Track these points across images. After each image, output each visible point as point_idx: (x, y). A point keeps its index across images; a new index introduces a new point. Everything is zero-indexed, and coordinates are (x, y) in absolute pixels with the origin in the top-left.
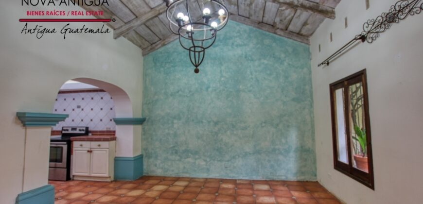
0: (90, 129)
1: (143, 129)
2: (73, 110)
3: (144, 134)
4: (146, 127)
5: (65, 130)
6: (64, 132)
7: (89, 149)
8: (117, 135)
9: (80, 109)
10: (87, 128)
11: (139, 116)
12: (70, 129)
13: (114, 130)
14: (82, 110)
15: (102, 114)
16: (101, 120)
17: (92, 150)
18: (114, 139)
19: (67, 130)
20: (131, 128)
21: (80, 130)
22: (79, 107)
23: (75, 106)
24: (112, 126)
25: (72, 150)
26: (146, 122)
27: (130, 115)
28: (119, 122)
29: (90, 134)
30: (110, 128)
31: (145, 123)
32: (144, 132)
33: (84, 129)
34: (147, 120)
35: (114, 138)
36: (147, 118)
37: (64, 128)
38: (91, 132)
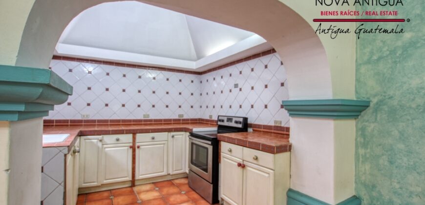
0: (249, 122)
1: (361, 131)
2: (231, 91)
3: (365, 145)
4: (371, 127)
5: (220, 121)
6: (219, 123)
7: (240, 161)
8: (293, 140)
9: (238, 89)
10: (245, 119)
11: (349, 94)
12: (225, 119)
13: (286, 126)
14: (241, 90)
15: (266, 96)
16: (266, 107)
17: (245, 163)
18: (287, 148)
19: (223, 121)
20: (328, 126)
21: (236, 122)
22: (236, 86)
23: (232, 86)
24: (284, 118)
25: (220, 155)
26: (369, 111)
27: (325, 93)
28: (297, 109)
29: (250, 130)
30: (281, 122)
31: (367, 114)
32: (364, 140)
33: (241, 120)
34: (372, 105)
35: (285, 146)
36: (374, 101)
37: (220, 118)
38: (251, 126)
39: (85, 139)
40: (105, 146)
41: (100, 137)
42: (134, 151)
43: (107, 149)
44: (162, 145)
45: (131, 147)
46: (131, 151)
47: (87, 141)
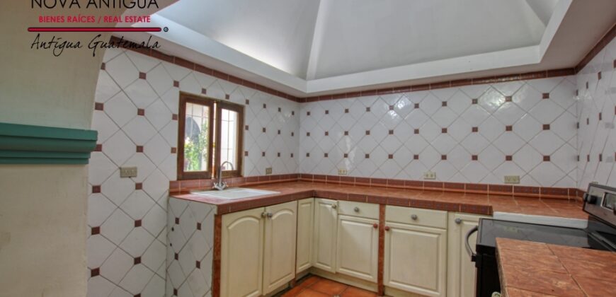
39: (320, 203)
40: (341, 217)
41: (334, 202)
42: (381, 235)
43: (343, 222)
44: (436, 236)
45: (375, 226)
46: (376, 233)
47: (321, 205)
